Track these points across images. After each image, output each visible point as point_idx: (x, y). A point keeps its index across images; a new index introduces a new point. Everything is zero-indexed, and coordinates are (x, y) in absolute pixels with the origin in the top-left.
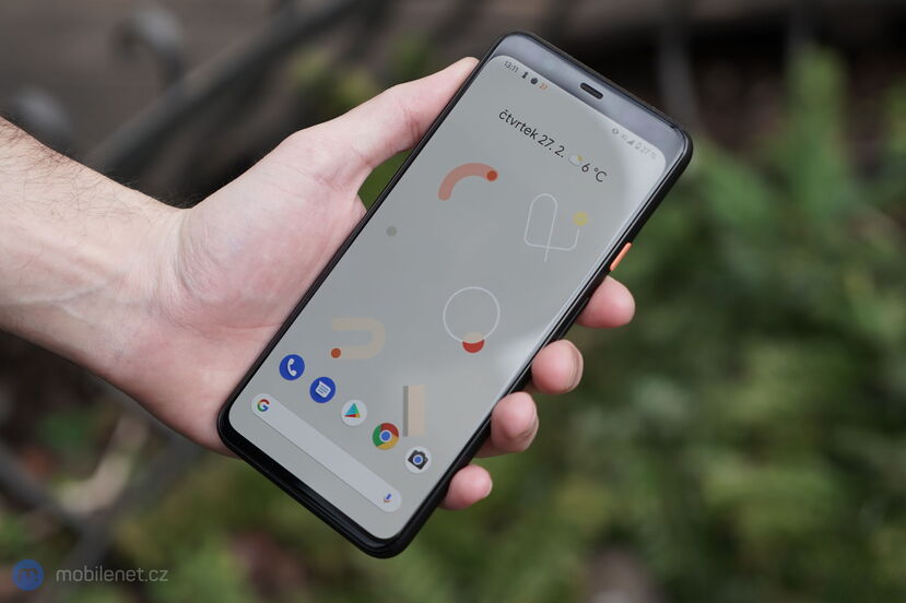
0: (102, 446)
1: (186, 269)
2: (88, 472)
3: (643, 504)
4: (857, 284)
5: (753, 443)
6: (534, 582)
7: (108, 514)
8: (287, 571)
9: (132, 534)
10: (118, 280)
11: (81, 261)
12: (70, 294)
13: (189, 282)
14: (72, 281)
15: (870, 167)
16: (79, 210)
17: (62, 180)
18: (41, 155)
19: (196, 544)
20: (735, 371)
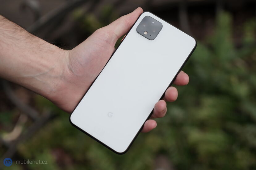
0: (15, 122)
1: (72, 67)
2: (10, 130)
3: (170, 142)
4: (234, 80)
5: (202, 125)
6: (138, 164)
7: (15, 142)
8: (67, 160)
9: (22, 148)
10: (52, 70)
11: (41, 65)
12: (38, 74)
13: (73, 70)
14: (39, 70)
15: (239, 47)
16: (40, 50)
17: (35, 42)
18: (29, 35)
19: (41, 152)
20: (198, 104)
